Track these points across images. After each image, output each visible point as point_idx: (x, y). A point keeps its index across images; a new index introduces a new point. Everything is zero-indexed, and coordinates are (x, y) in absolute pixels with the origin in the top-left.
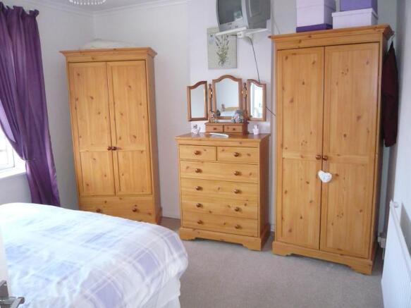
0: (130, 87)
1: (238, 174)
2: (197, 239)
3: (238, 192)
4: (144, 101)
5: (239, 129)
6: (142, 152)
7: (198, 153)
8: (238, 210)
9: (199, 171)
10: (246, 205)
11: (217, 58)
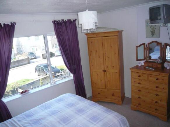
0: (111, 47)
1: (157, 87)
2: (138, 111)
3: (157, 95)
4: (117, 52)
5: (160, 66)
6: (116, 73)
7: (139, 76)
8: (156, 102)
9: (139, 83)
10: (160, 101)
11: (150, 33)
